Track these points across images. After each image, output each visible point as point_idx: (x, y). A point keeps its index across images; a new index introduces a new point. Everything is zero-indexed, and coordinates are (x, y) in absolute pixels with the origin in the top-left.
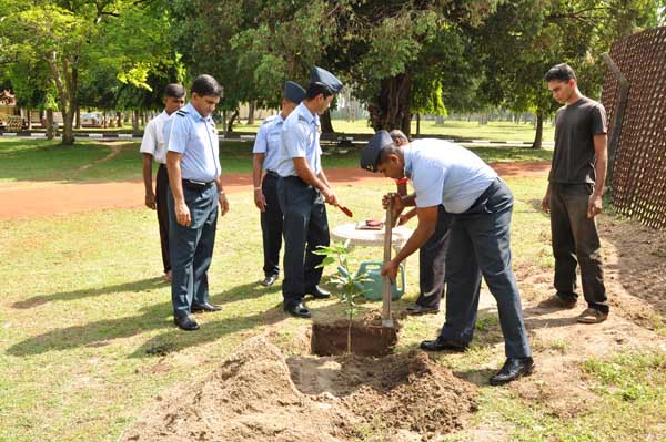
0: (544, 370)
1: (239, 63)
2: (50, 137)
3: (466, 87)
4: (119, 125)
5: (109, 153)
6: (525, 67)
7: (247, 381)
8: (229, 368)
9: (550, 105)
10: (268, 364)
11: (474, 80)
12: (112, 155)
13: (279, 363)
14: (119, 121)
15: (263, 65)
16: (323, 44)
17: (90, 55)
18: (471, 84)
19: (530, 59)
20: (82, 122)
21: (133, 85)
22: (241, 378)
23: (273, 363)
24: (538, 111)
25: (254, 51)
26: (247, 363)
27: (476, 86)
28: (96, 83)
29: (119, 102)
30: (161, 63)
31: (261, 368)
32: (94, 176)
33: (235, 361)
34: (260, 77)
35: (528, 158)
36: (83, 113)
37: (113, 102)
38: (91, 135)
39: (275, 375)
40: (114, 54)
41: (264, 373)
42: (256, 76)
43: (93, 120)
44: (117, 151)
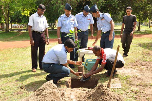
0: (148, 93)
1: (54, 8)
2: (3, 30)
3: (118, 14)
4: (23, 27)
5: (19, 34)
6: (135, 8)
7: (44, 96)
8: (39, 92)
9: (142, 19)
10: (52, 90)
11: (120, 12)
12: (20, 35)
13: (56, 90)
14: (23, 26)
15: (60, 8)
16: (77, 2)
17: (12, 6)
18: (119, 13)
19: (137, 5)
20: (13, 27)
21: (26, 16)
22: (42, 95)
23: (54, 90)
24: (139, 21)
25: (58, 5)
26: (45, 90)
27: (121, 14)
28: (16, 16)
29: (22, 21)
30: (33, 10)
31: (49, 92)
32: (14, 40)
33: (41, 90)
34: (60, 12)
35: (136, 33)
36: (13, 24)
37: (21, 21)
38: (15, 30)
39: (54, 94)
40: (19, 6)
41: (50, 93)
42: (59, 12)
43: (16, 26)
44: (21, 34)
